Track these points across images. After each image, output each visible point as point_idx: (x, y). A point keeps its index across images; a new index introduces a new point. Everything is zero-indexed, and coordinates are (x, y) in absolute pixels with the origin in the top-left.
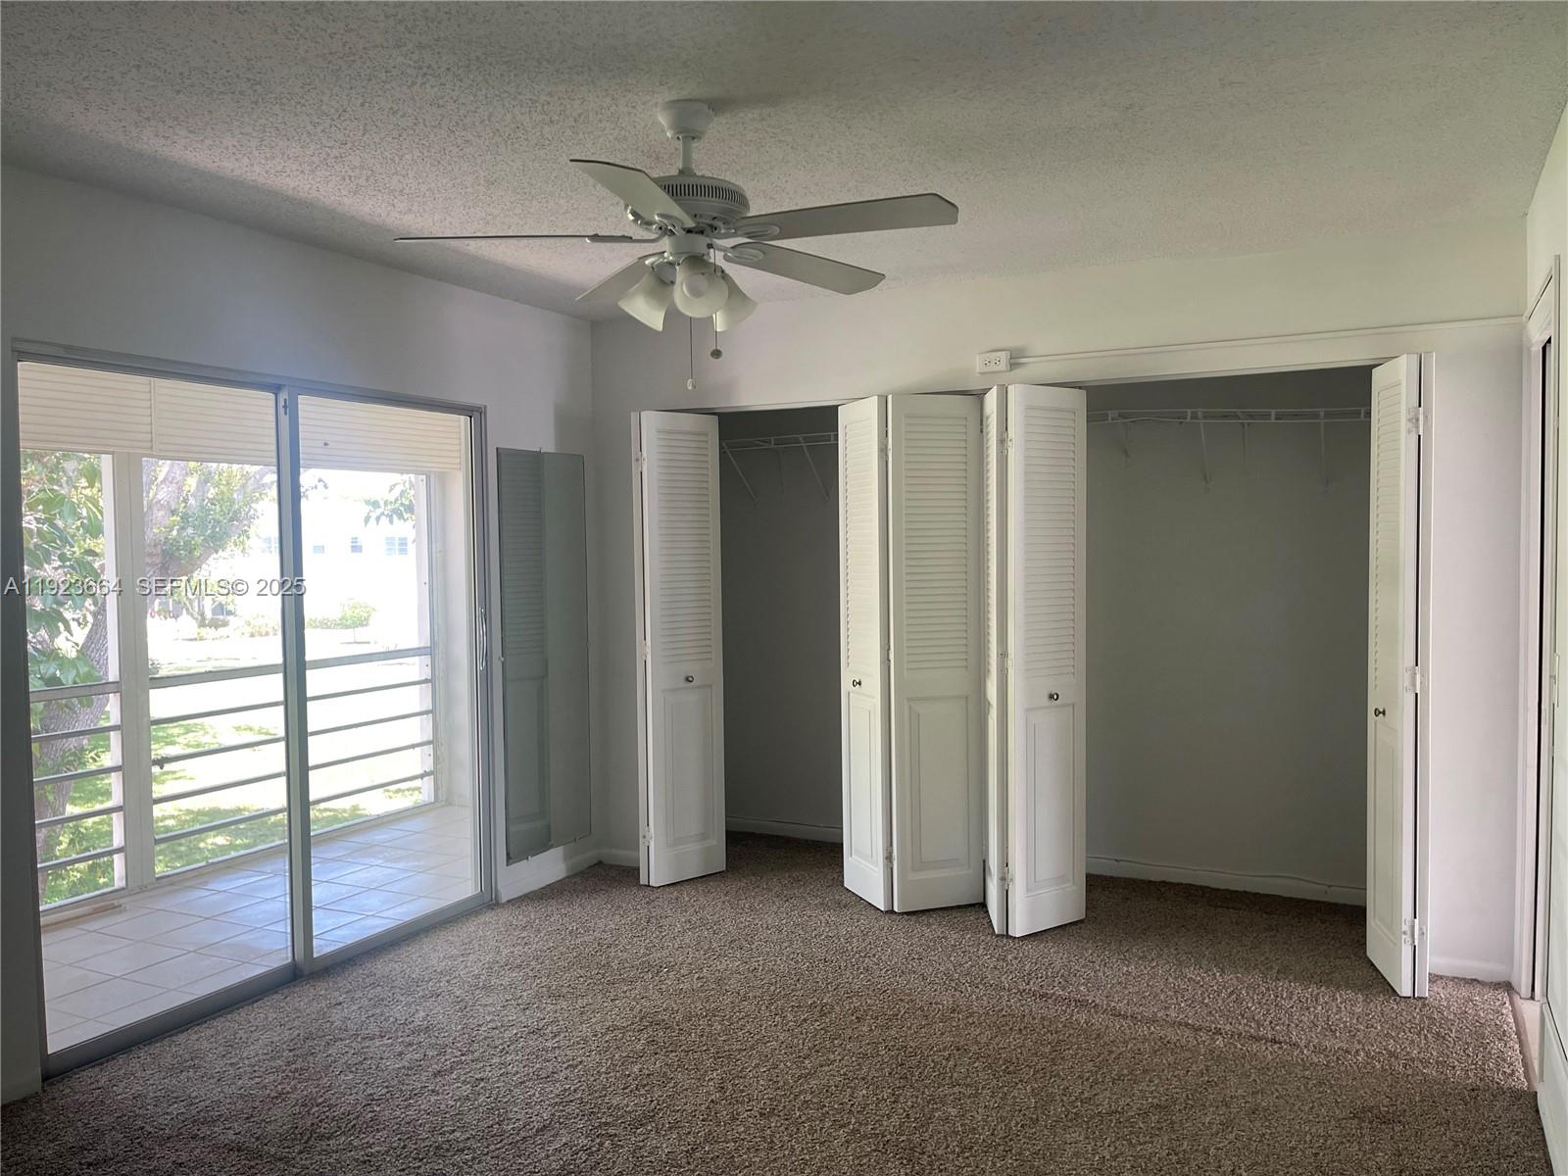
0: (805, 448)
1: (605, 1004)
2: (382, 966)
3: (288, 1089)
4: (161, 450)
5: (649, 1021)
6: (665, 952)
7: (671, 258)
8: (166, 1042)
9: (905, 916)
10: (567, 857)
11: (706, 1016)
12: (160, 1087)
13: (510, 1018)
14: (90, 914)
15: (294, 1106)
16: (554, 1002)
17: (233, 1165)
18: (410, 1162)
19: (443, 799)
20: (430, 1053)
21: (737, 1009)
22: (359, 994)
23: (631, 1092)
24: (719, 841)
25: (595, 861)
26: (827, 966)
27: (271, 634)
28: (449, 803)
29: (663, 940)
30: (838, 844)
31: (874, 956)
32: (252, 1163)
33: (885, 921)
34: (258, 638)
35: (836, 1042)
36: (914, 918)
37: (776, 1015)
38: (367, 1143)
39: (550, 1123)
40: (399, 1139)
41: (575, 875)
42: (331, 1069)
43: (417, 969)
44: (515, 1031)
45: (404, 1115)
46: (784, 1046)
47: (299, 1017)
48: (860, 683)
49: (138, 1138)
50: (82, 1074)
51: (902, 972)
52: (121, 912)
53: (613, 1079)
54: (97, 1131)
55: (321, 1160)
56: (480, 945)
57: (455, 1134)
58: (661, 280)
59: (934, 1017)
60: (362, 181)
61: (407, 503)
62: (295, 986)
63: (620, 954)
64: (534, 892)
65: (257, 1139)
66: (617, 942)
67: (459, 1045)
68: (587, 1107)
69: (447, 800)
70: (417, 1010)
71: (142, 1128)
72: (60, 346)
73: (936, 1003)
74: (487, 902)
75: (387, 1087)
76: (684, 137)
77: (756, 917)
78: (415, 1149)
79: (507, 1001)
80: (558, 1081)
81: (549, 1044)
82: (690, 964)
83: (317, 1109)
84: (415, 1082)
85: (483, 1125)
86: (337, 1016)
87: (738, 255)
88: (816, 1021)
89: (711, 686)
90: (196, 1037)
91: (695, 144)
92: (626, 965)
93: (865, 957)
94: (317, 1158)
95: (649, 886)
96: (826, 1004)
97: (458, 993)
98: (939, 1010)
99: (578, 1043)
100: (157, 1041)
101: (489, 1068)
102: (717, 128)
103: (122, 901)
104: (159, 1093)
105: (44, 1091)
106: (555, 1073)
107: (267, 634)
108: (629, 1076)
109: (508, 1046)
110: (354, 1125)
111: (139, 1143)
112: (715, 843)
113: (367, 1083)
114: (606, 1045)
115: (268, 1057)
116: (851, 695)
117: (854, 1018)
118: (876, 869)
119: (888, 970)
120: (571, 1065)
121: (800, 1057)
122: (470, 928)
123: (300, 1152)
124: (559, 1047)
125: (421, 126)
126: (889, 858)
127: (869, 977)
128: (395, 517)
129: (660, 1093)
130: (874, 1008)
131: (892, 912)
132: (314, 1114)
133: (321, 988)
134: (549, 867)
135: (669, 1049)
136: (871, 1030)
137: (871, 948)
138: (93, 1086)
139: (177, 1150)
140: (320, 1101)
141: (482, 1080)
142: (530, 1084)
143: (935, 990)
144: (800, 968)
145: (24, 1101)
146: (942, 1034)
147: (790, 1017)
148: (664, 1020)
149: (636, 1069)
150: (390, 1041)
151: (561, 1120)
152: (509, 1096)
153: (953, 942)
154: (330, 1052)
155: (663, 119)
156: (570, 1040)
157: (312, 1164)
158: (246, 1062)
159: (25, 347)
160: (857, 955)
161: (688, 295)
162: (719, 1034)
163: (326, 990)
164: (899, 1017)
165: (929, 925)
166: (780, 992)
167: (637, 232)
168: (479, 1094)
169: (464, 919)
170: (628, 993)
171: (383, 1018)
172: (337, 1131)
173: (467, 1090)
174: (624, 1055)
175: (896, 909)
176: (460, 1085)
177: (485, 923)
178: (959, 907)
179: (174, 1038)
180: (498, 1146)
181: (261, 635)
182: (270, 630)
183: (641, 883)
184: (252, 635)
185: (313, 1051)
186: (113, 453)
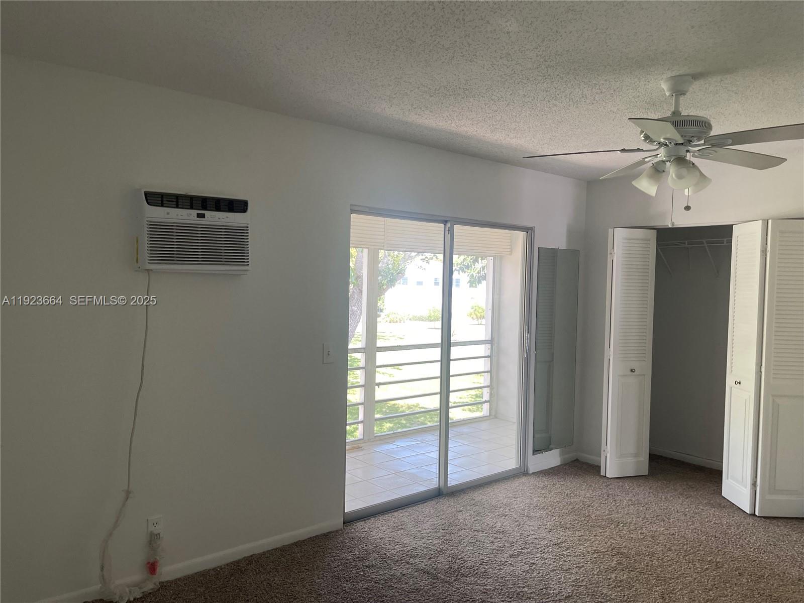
0: (707, 248)
1: (591, 538)
2: (478, 496)
3: (445, 548)
4: (388, 247)
5: (616, 552)
6: (620, 515)
7: (664, 159)
8: (390, 515)
9: (762, 518)
10: (561, 454)
11: (649, 555)
12: (390, 536)
13: (543, 535)
14: (351, 449)
15: (448, 557)
16: (564, 531)
17: (426, 580)
18: (505, 598)
19: (494, 415)
20: (507, 545)
21: (665, 555)
22: (469, 508)
23: (612, 588)
24: (645, 458)
25: (575, 459)
26: (717, 540)
27: (399, 322)
28: (496, 417)
29: (618, 508)
30: (719, 471)
31: (745, 539)
32: (435, 581)
33: (750, 520)
34: (392, 323)
35: (727, 585)
36: (768, 521)
37: (689, 562)
38: (484, 583)
39: (572, 595)
40: (499, 585)
41: (565, 465)
42: (462, 543)
43: (494, 501)
44: (546, 542)
45: (499, 573)
46: (696, 581)
47: (444, 514)
48: (740, 383)
49: (385, 558)
50: (358, 523)
51: (764, 551)
52: (362, 450)
53: (601, 579)
54: (367, 551)
55: (464, 587)
56: (522, 494)
57: (525, 589)
58: (658, 170)
59: (787, 581)
60: (498, 126)
61: (466, 264)
62: (440, 498)
63: (595, 512)
64: (546, 470)
65: (435, 570)
66: (592, 505)
67: (520, 543)
68: (590, 591)
69: (495, 416)
70: (497, 522)
71: (386, 554)
72: (367, 207)
73: (788, 573)
74: (521, 472)
75: (489, 557)
76: (676, 95)
77: (669, 504)
78: (507, 592)
79: (540, 525)
80: (572, 573)
81: (565, 553)
82: (635, 524)
83: (459, 561)
84: (503, 557)
85: (538, 588)
86: (460, 516)
87: (702, 154)
88: (714, 570)
89: (644, 375)
90: (401, 515)
91: (682, 98)
92: (599, 518)
93: (740, 538)
94: (463, 585)
95: (605, 477)
96: (719, 562)
97: (515, 516)
98: (790, 578)
99: (580, 556)
100: (386, 514)
101: (536, 559)
102: (695, 87)
103: (362, 445)
104: (390, 539)
105: (344, 529)
106: (571, 569)
107: (397, 322)
108: (610, 579)
109: (544, 549)
110: (477, 573)
111: (385, 561)
112: (643, 459)
113: (479, 553)
114: (595, 560)
115: (434, 531)
116: (733, 389)
117: (737, 573)
118: (745, 490)
119: (755, 549)
120: (578, 567)
121: (706, 589)
122: (516, 484)
123: (455, 581)
124: (570, 556)
125: (536, 100)
126: (754, 484)
127: (744, 551)
128: (460, 271)
129: (628, 593)
130: (749, 570)
131: (754, 515)
132: (458, 563)
133: (452, 501)
134: (552, 458)
135: (630, 569)
136: (748, 582)
137: (743, 535)
138: (363, 530)
139: (401, 568)
140: (460, 557)
141: (534, 564)
142: (558, 572)
143: (786, 566)
144: (700, 539)
145: (337, 531)
146: (794, 592)
147: (698, 565)
148: (625, 553)
149: (613, 576)
150: (486, 534)
151: (577, 595)
152: (548, 576)
153: (795, 539)
154: (460, 534)
155: (665, 86)
156: (575, 553)
157: (461, 588)
158: (425, 531)
159: (356, 208)
160: (735, 537)
161: (675, 178)
162: (657, 567)
163: (454, 503)
164: (765, 577)
165: (779, 526)
166: (690, 550)
167: (646, 146)
168: (533, 571)
169: (512, 479)
170: (602, 534)
171: (482, 522)
172: (469, 574)
173: (527, 567)
174: (606, 567)
175: (757, 514)
176: (523, 564)
177: (523, 483)
178: (797, 518)
179: (393, 514)
180: (547, 600)
181: (394, 322)
182: (398, 321)
183: (601, 474)
184: (390, 322)
185: (453, 532)
186: (368, 248)
